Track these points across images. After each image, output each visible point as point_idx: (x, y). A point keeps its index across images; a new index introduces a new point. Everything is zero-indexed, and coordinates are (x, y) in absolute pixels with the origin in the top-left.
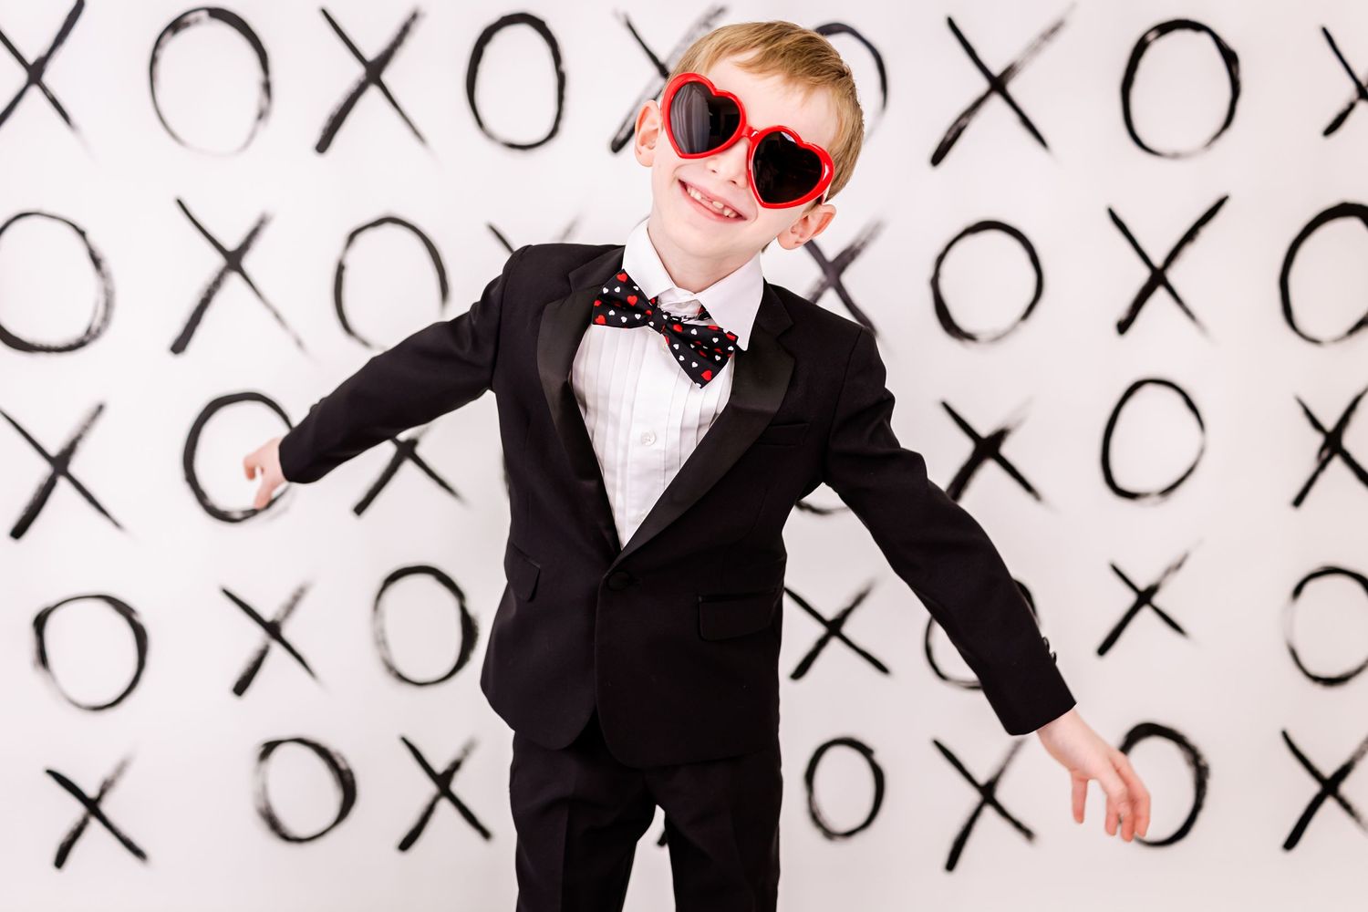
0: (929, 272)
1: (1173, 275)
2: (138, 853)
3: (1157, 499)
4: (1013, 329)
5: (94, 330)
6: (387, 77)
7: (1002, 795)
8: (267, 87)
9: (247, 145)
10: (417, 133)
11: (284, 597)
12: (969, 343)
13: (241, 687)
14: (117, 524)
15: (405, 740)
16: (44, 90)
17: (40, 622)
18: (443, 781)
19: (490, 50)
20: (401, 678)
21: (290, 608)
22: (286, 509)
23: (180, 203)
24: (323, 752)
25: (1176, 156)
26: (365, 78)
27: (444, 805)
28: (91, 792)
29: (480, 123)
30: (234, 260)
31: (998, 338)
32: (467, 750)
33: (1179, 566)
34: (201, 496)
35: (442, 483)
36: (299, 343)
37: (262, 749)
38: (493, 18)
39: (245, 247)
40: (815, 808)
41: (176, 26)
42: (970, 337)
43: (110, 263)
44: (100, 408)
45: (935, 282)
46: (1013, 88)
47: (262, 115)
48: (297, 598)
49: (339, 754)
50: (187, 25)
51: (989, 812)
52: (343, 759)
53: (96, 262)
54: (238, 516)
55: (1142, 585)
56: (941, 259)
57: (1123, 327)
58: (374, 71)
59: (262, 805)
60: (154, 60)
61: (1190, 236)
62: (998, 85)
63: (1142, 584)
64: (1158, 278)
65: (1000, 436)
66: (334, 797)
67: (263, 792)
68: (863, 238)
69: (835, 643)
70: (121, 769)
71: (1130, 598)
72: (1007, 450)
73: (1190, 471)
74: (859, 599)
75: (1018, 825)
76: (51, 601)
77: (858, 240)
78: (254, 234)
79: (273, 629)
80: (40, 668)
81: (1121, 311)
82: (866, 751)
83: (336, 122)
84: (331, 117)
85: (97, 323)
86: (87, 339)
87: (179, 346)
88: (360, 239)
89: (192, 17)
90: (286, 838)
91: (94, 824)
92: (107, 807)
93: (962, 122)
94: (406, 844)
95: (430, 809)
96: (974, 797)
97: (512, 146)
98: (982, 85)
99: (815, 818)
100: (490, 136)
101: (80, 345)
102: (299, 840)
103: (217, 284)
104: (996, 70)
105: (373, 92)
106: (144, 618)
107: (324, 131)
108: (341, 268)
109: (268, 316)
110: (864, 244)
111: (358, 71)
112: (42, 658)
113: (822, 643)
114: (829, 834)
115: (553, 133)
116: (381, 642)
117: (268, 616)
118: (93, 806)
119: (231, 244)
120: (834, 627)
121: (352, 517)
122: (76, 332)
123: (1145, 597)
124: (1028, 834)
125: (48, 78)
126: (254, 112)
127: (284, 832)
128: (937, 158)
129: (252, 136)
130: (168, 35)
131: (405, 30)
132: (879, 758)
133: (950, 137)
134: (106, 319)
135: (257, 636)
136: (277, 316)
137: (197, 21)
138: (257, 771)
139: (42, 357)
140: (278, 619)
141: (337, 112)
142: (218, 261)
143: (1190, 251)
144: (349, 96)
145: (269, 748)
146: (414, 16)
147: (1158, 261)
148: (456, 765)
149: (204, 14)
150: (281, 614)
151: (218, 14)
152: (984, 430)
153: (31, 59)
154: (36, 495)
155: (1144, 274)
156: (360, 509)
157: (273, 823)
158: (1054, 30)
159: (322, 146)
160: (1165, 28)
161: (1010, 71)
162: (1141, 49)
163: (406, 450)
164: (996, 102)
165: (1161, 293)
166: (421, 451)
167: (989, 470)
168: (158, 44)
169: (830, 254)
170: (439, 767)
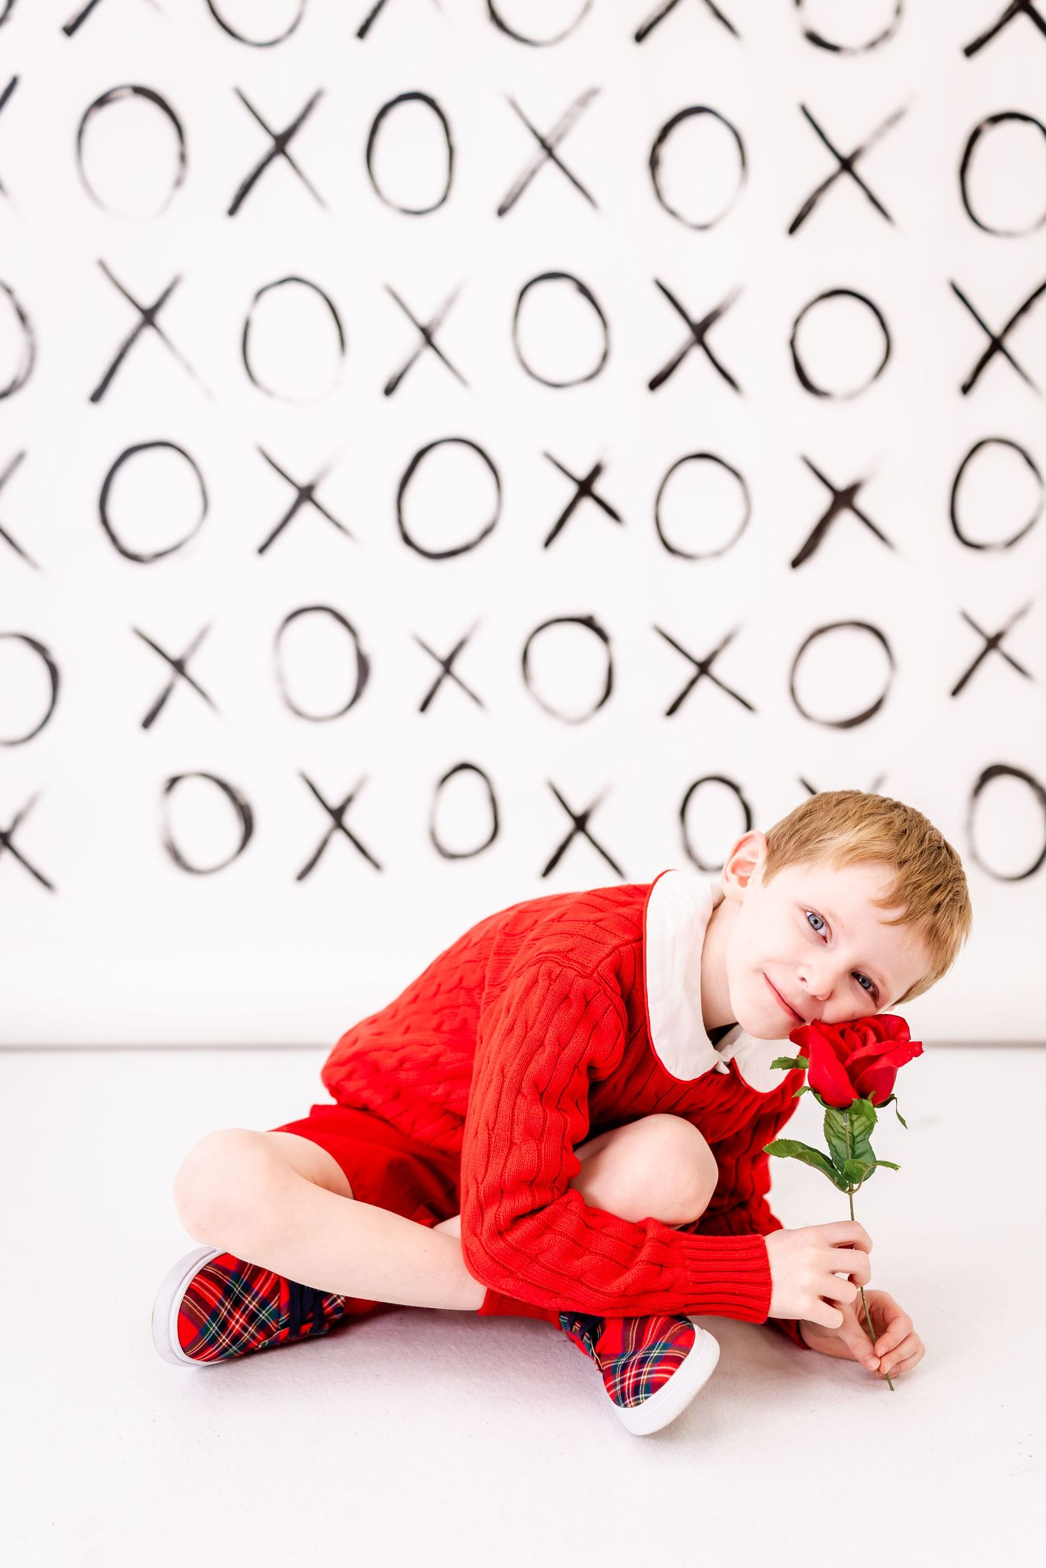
0: (788, 334)
1: (1011, 343)
2: (47, 884)
3: (1000, 551)
4: (866, 387)
5: (19, 380)
6: (293, 148)
8: (183, 157)
9: (163, 210)
10: (319, 199)
11: (190, 635)
12: (824, 399)
13: (148, 722)
14: (33, 564)
15: (303, 776)
18: (337, 815)
19: (386, 125)
20: (299, 713)
21: (195, 646)
22: (190, 553)
23: (102, 263)
24: (225, 787)
25: (1009, 235)
26: (272, 149)
27: (339, 839)
28: (4, 825)
29: (377, 191)
30: (149, 316)
31: (851, 396)
32: (361, 784)
33: (1024, 613)
34: (114, 539)
35: (339, 526)
36: (208, 392)
37: (166, 783)
38: (391, 97)
39: (159, 305)
40: (688, 843)
41: (102, 101)
42: (824, 394)
43: (34, 318)
44: (21, 456)
45: (792, 343)
46: (861, 167)
47: (179, 183)
48: (201, 636)
49: (239, 788)
50: (113, 100)
52: (243, 793)
53: (23, 318)
54: (148, 557)
55: (990, 632)
56: (797, 322)
57: (966, 389)
58: (281, 143)
59: (165, 836)
60: (81, 133)
61: (1025, 308)
62: (847, 165)
63: (991, 630)
64: (996, 345)
65: (853, 490)
66: (234, 828)
67: (167, 825)
68: (728, 301)
69: (704, 683)
70: (32, 801)
71: (979, 644)
72: (861, 501)
73: (1031, 525)
74: (727, 641)
77: (723, 304)
78: (166, 294)
79: (179, 666)
81: (964, 374)
82: (736, 788)
83: (245, 190)
84: (242, 185)
85: (22, 374)
86: (13, 388)
87: (96, 397)
88: (267, 296)
89: (114, 95)
90: (187, 868)
91: (7, 855)
93: (816, 198)
94: (303, 875)
95: (325, 843)
97: (407, 212)
98: (833, 165)
99: (690, 853)
100: (386, 202)
101: (4, 395)
102: (201, 872)
103: (132, 339)
104: (845, 150)
105: (279, 163)
107: (235, 196)
108: (247, 325)
109: (181, 368)
110: (728, 307)
111: (267, 143)
113: (693, 682)
115: (444, 199)
116: (280, 678)
117: (174, 653)
118: (5, 838)
119: (147, 301)
121: (256, 555)
123: (993, 643)
126: (171, 180)
127: (185, 862)
128: (793, 229)
129: (169, 201)
130: (95, 110)
131: (310, 107)
132: (748, 795)
133: (804, 211)
134: (29, 371)
135: (164, 672)
136: (189, 368)
137: (121, 98)
138: (162, 804)
140: (183, 656)
141: (246, 182)
142: (135, 317)
143: (1026, 323)
144: (257, 166)
145: (174, 781)
146: (318, 95)
147: (997, 329)
148: (349, 800)
149: (128, 92)
150: (187, 650)
151: (140, 91)
152: (841, 483)
155: (983, 343)
156: (262, 550)
157: (176, 856)
158: (895, 118)
159: (233, 211)
160: (996, 119)
161: (857, 154)
162: (975, 136)
163: (306, 494)
164: (845, 181)
165: (998, 361)
166: (319, 495)
167: (845, 519)
168: (86, 117)
169: (697, 315)
170: (335, 802)
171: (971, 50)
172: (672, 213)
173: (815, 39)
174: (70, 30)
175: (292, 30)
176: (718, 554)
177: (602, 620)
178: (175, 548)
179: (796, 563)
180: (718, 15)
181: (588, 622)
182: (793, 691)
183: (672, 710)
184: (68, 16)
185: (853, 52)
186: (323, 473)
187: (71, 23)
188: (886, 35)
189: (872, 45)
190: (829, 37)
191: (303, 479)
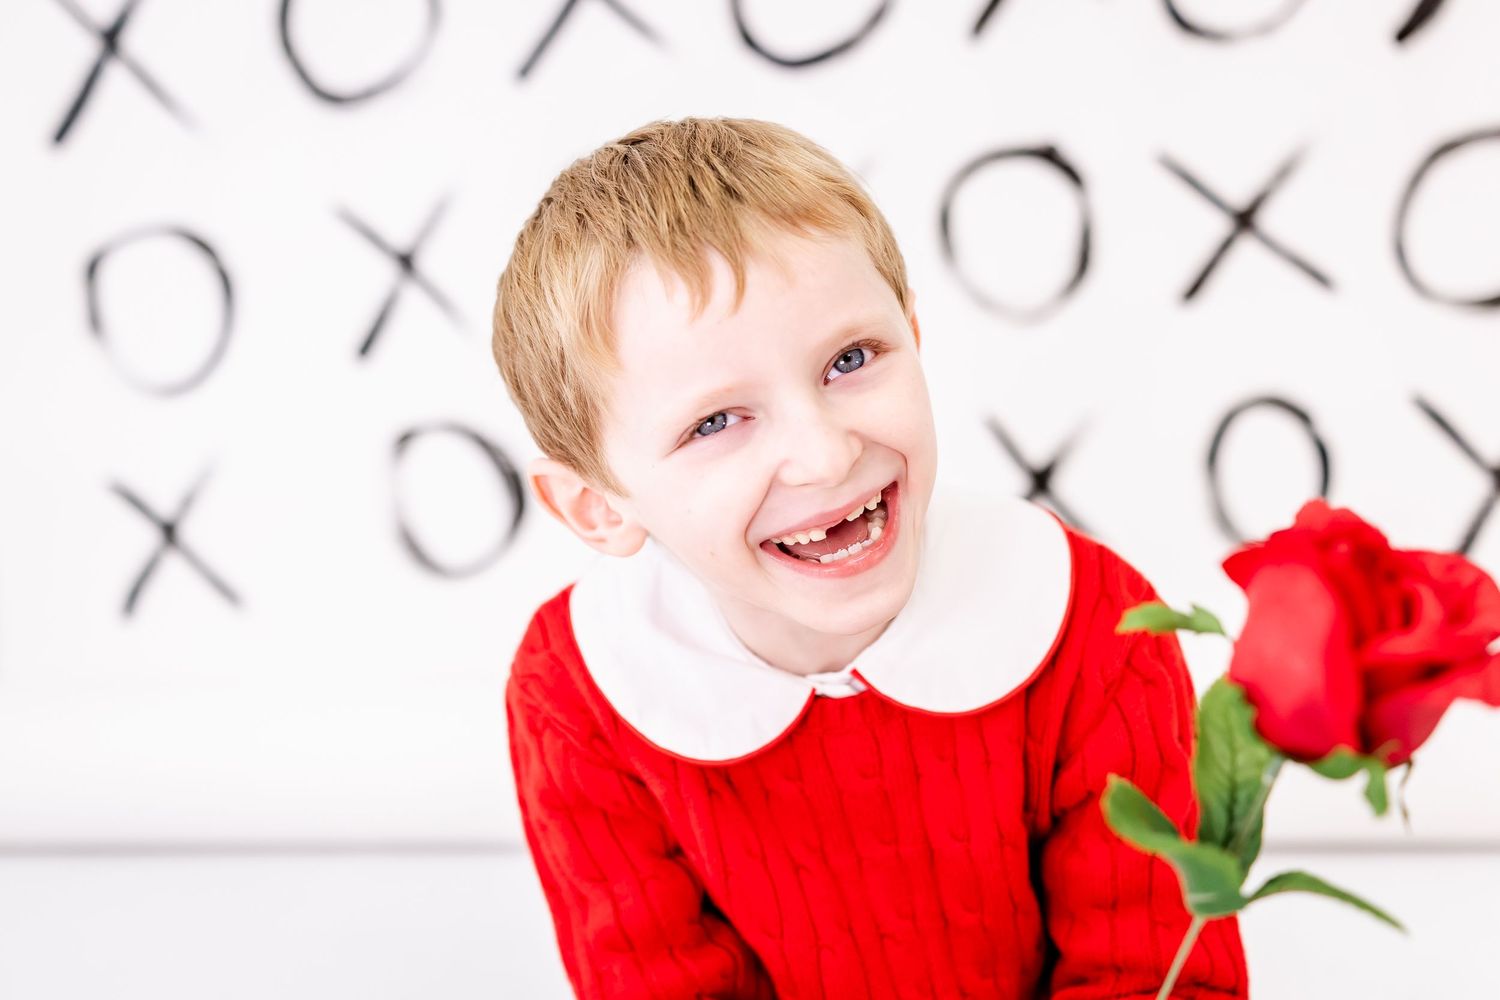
2: (229, 594)
11: (420, 214)
13: (365, 347)
17: (92, 269)
21: (429, 229)
24: (485, 446)
28: (167, 510)
34: (302, 73)
37: (394, 443)
40: (1223, 505)
48: (435, 218)
54: (350, 97)
69: (1247, 249)
74: (1284, 173)
79: (406, 262)
80: (92, 334)
82: (1302, 416)
90: (434, 569)
91: (172, 558)
92: (188, 534)
99: (1223, 522)
112: (95, 321)
113: (1226, 245)
117: (395, 240)
118: (169, 532)
120: (1245, 220)
121: (516, 81)
127: (430, 560)
132: (1329, 427)
140: (412, 246)
145: (405, 440)
150: (417, 236)
156: (524, 72)
157: (415, 549)
176: (1266, 29)
177: (1074, 151)
178: (393, 81)
179: (1404, 34)
181: (1049, 155)
182: (1400, 253)
183: (1194, 290)
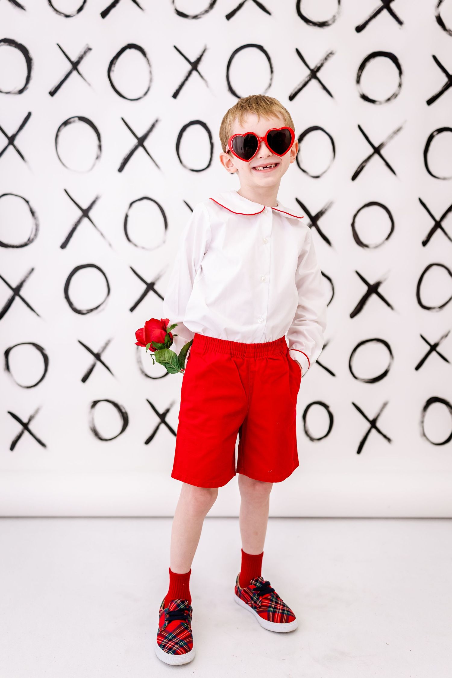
0: (351, 221)
1: (444, 224)
2: (43, 445)
3: (438, 310)
4: (383, 243)
5: (31, 239)
6: (146, 144)
7: (379, 424)
8: (100, 147)
9: (92, 169)
10: (157, 165)
11: (102, 344)
12: (366, 248)
13: (84, 379)
14: (38, 315)
15: (148, 401)
16: (15, 147)
17: (7, 353)
18: (162, 417)
19: (185, 134)
20: (147, 376)
21: (104, 348)
22: (103, 309)
23: (65, 190)
24: (116, 405)
25: (445, 179)
26: (137, 144)
27: (163, 426)
28: (25, 420)
29: (181, 162)
30: (86, 213)
31: (377, 247)
32: (172, 405)
33: (446, 336)
34: (71, 304)
36: (110, 245)
37: (92, 404)
38: (187, 122)
39: (90, 208)
40: (307, 429)
41: (66, 123)
42: (366, 246)
43: (38, 213)
44: (33, 270)
45: (353, 225)
46: (383, 152)
47: (98, 158)
48: (107, 344)
49: (122, 406)
50: (70, 123)
51: (374, 431)
52: (124, 408)
53: (33, 213)
54: (85, 312)
55: (432, 343)
56: (355, 216)
57: (425, 243)
58: (141, 141)
59: (92, 426)
60: (57, 136)
61: (450, 209)
62: (377, 150)
64: (438, 225)
65: (378, 284)
66: (120, 423)
67: (92, 421)
68: (326, 207)
70: (37, 411)
71: (428, 348)
72: (380, 289)
73: (450, 299)
75: (385, 436)
76: (11, 345)
77: (324, 208)
78: (93, 203)
79: (98, 356)
80: (6, 371)
81: (424, 236)
82: (326, 407)
83: (126, 161)
84: (124, 158)
85: (32, 237)
86: (28, 242)
87: (64, 246)
88: (134, 205)
89: (72, 120)
90: (101, 439)
91: (26, 433)
92: (31, 427)
93: (364, 165)
94: (148, 442)
95: (157, 428)
96: (368, 425)
97: (193, 170)
98: (371, 151)
99: (306, 432)
100: (185, 167)
101: (25, 245)
102: (106, 440)
103: (79, 222)
105: (140, 149)
106: (48, 352)
107: (121, 164)
108: (127, 216)
109: (98, 235)
110: (326, 210)
111: (135, 141)
112: (7, 367)
114: (312, 439)
115: (209, 165)
116: (139, 361)
117: (96, 351)
118: (25, 426)
119: (85, 207)
121: (130, 312)
122: (24, 240)
123: (434, 348)
124: (389, 440)
125: (16, 142)
126: (95, 156)
127: (100, 436)
128: (354, 178)
129: (94, 165)
130: (63, 127)
131: (153, 126)
132: (331, 409)
133: (359, 170)
134: (36, 235)
135: (91, 359)
136: (102, 234)
137: (74, 121)
138: (90, 412)
139: (11, 250)
140: (99, 352)
141: (126, 157)
142: (80, 213)
144: (131, 150)
145: (95, 403)
146: (157, 121)
147: (438, 218)
148: (168, 411)
149: (77, 119)
150: (101, 350)
151: (82, 119)
152: (372, 282)
153: (10, 135)
154: (6, 303)
155: (433, 223)
156: (132, 309)
157: (96, 433)
158: (398, 130)
159: (121, 170)
160: (440, 131)
161: (382, 145)
162: (431, 138)
163: (150, 287)
164: (376, 157)
165: (439, 231)
166: (156, 287)
167: (374, 297)
168: (59, 130)
169: (313, 214)
170: (161, 411)
171: (430, 102)
172: (304, 171)
173: (365, 98)
174: (52, 94)
175: (146, 93)
178: (97, 308)
179: (353, 315)
180: (325, 88)
182: (350, 367)
184: (51, 87)
185: (381, 103)
186: (158, 279)
187: (53, 90)
188: (395, 96)
189: (389, 100)
190: (371, 97)
191: (149, 281)
